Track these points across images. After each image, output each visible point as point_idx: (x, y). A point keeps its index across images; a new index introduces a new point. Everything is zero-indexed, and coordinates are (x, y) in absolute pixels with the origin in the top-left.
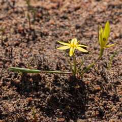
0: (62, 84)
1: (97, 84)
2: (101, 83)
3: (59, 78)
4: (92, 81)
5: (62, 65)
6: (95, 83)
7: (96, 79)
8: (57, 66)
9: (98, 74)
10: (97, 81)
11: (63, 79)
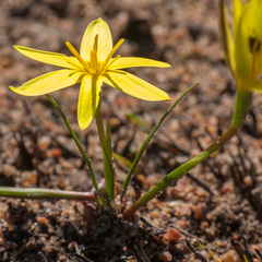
0: (48, 247)
1: (221, 234)
2: (236, 226)
3: (33, 216)
4: (195, 221)
5: (44, 141)
6: (211, 231)
7: (211, 205)
8: (21, 145)
9: (221, 178)
10: (220, 219)
11: (53, 220)
